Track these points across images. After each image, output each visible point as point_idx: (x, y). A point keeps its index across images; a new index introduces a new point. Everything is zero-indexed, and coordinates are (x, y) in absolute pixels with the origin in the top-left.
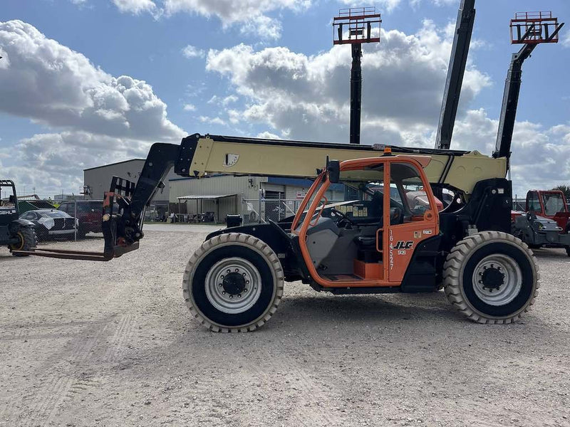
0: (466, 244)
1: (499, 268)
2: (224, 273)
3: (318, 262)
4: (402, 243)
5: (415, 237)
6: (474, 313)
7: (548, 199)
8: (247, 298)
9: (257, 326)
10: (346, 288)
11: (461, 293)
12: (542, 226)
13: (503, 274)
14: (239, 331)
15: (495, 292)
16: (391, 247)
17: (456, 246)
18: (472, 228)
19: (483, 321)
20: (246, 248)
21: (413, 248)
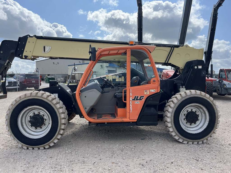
0: (176, 97)
1: (196, 111)
2: (31, 114)
3: (88, 108)
4: (138, 97)
5: (145, 93)
6: (180, 138)
7: (229, 73)
8: (45, 129)
9: (50, 146)
10: (105, 123)
11: (172, 126)
12: (226, 85)
13: (198, 115)
14: (39, 149)
15: (193, 125)
16: (131, 99)
17: (171, 98)
18: (183, 88)
19: (185, 142)
20: (42, 100)
21: (144, 100)
